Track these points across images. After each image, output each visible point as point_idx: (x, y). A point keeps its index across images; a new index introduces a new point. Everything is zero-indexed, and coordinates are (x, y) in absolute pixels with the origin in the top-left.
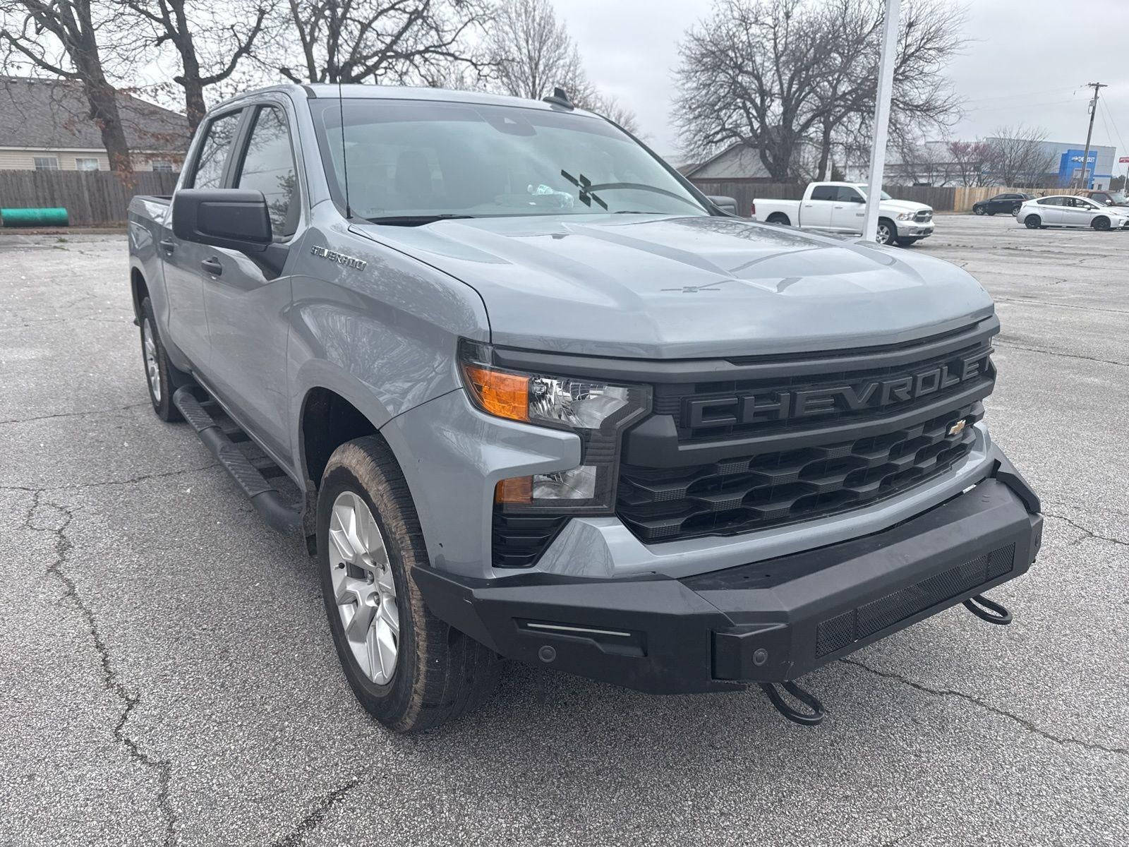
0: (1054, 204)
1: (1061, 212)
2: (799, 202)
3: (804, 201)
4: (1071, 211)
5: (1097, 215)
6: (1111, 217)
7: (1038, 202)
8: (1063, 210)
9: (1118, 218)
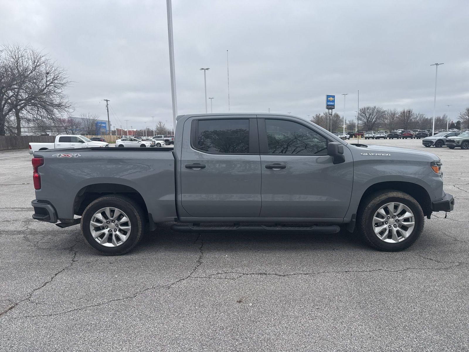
0: (126, 141)
1: (130, 143)
2: (54, 143)
3: (55, 143)
4: (134, 143)
5: (141, 144)
6: (146, 144)
7: (122, 140)
8: (131, 143)
9: (148, 144)
